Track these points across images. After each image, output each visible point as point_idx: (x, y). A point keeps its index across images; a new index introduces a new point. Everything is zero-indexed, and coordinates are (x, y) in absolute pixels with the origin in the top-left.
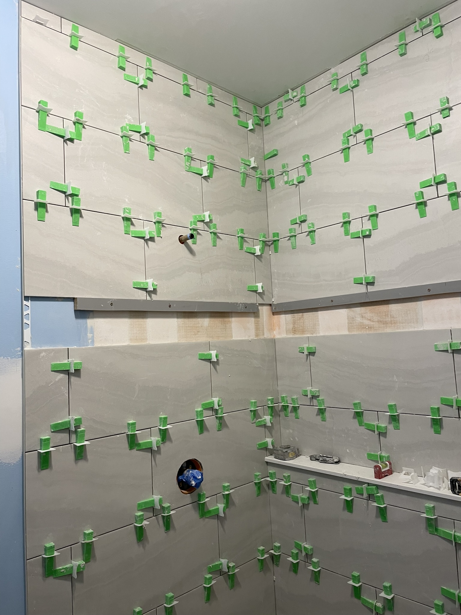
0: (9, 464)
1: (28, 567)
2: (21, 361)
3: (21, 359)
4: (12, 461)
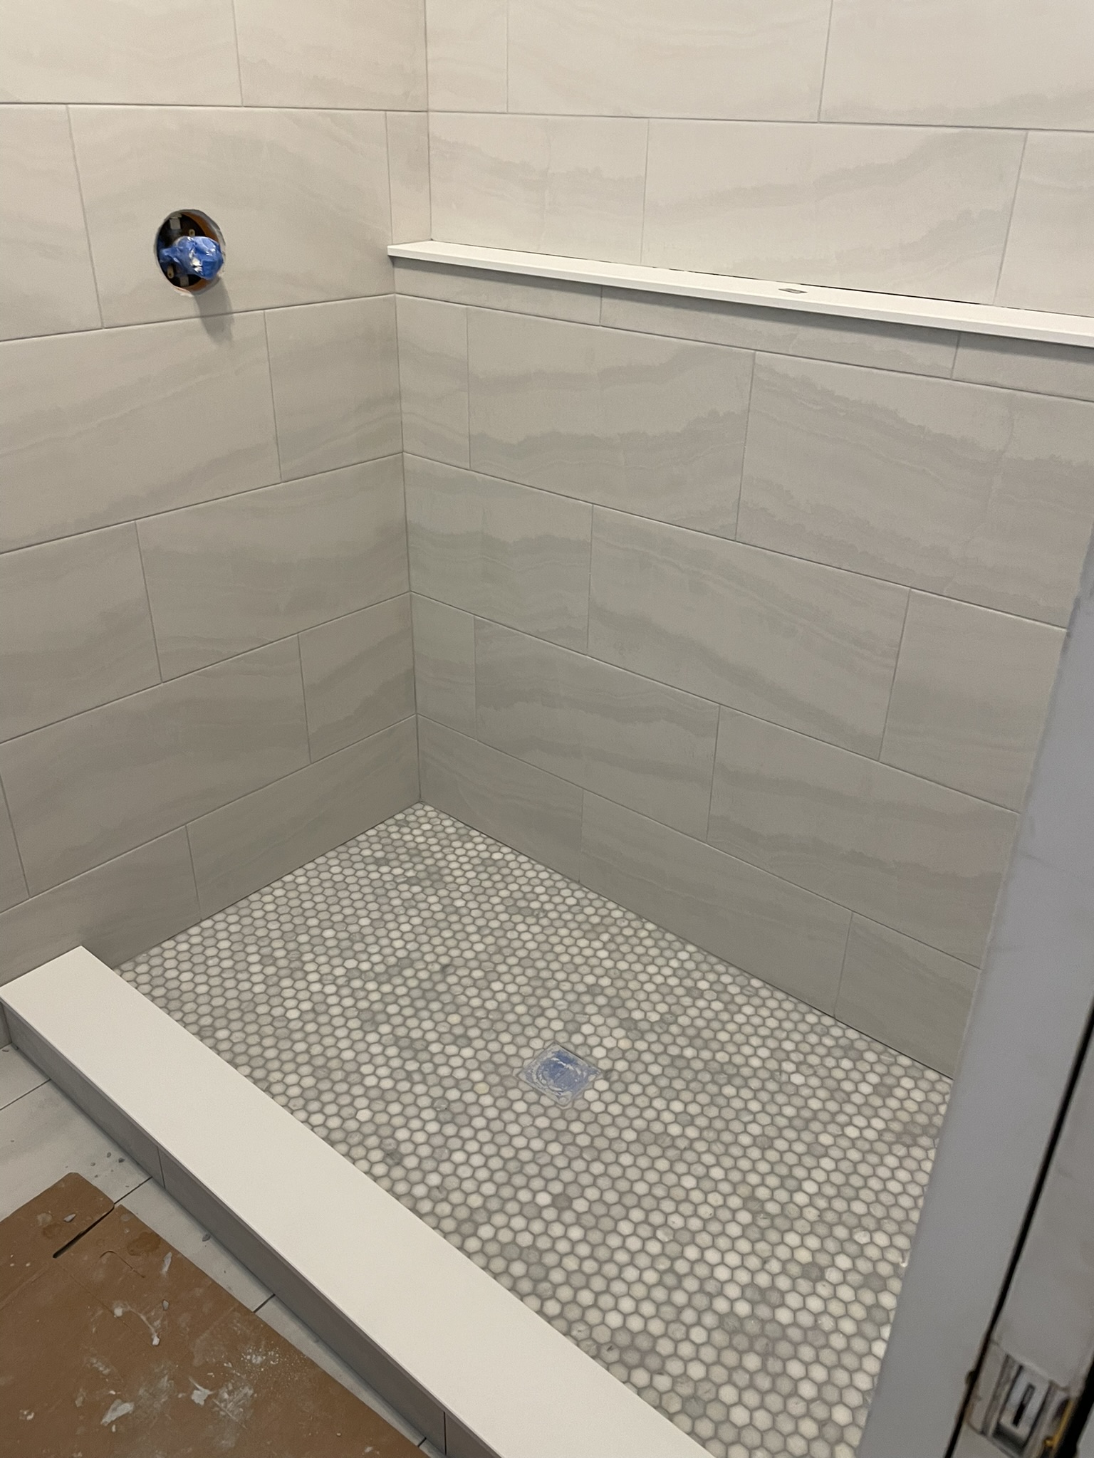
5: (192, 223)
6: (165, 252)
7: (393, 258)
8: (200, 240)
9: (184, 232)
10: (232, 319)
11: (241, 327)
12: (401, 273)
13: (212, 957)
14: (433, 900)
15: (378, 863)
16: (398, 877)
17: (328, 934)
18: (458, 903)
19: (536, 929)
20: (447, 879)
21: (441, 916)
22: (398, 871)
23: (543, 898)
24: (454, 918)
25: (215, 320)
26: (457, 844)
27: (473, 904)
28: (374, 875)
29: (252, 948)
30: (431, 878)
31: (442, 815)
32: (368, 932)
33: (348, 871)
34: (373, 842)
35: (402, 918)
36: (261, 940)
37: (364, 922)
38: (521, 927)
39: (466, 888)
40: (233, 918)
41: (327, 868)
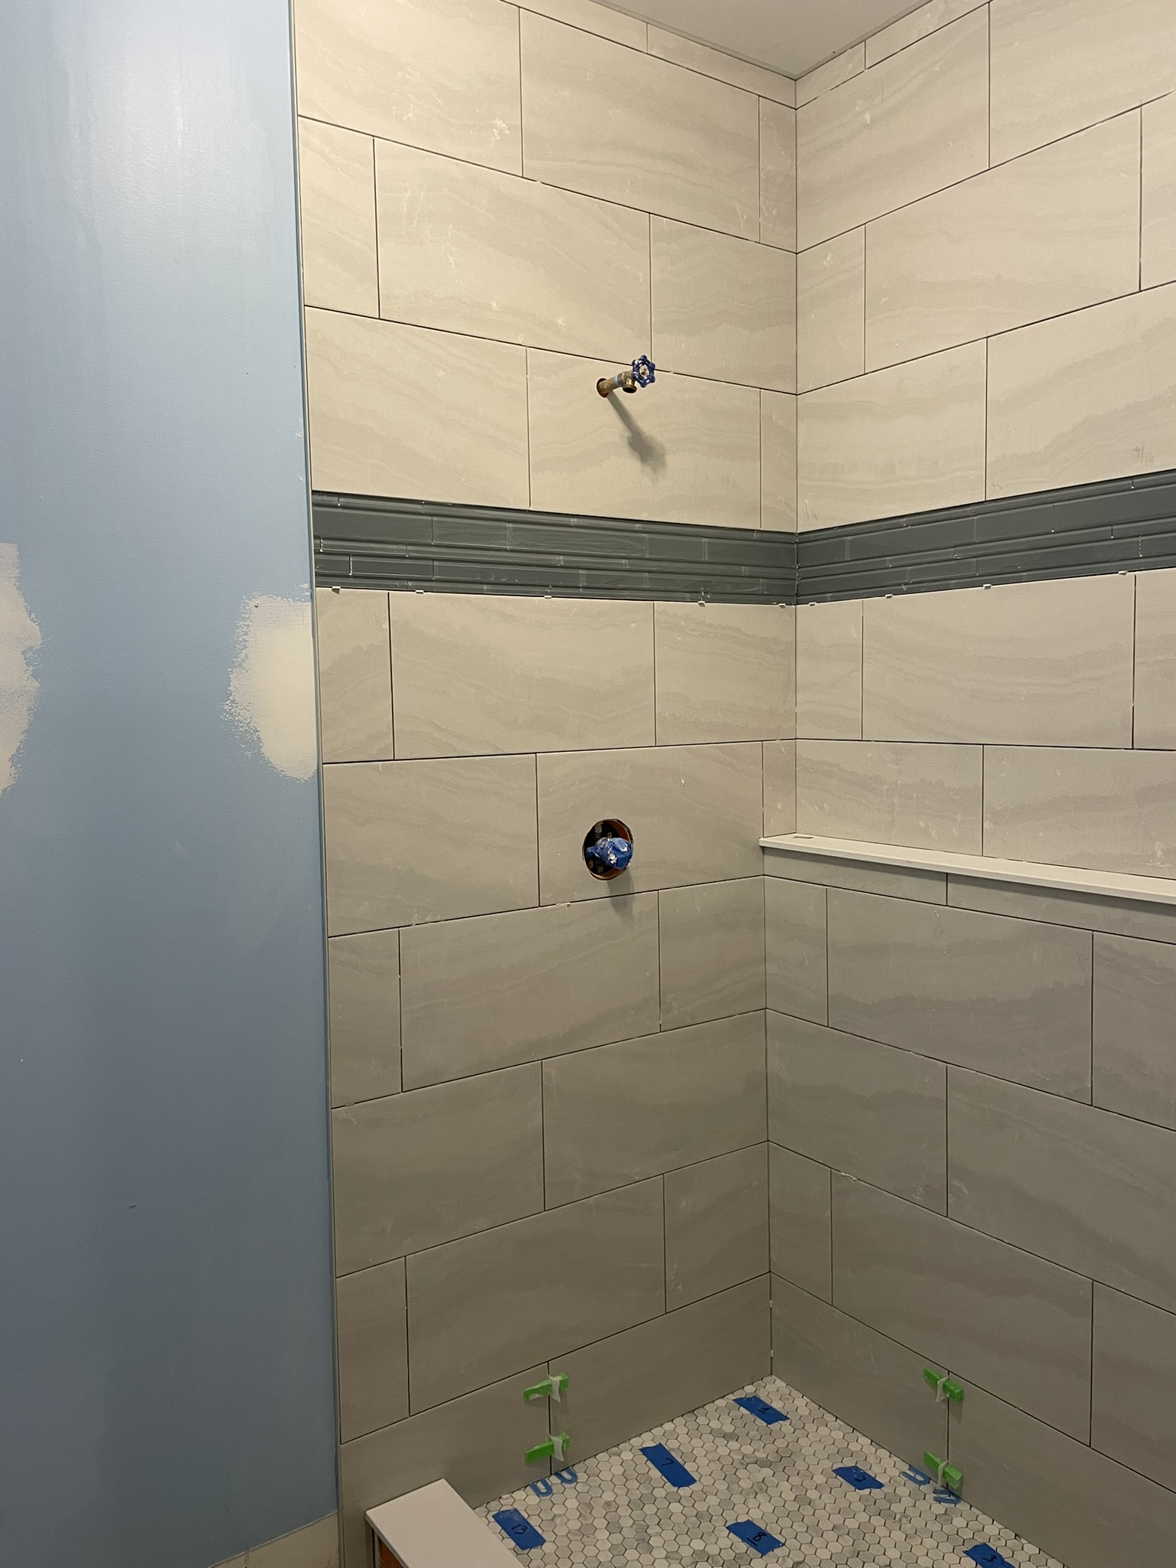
0: (297, 779)
1: (331, 950)
2: (310, 607)
3: (310, 604)
4: (302, 776)
5: (612, 828)
6: (590, 850)
7: (763, 848)
8: (616, 840)
9: (604, 835)
10: (634, 897)
11: (640, 904)
12: (769, 859)
13: (560, 1516)
14: (785, 1486)
15: (727, 1437)
16: (748, 1456)
17: (675, 1507)
18: (813, 1494)
19: (899, 1536)
20: (801, 1466)
21: (792, 1506)
22: (748, 1449)
23: (907, 1501)
24: (807, 1511)
25: (621, 899)
26: (811, 1427)
27: (827, 1498)
28: (723, 1451)
29: (599, 1511)
30: (782, 1461)
31: (794, 1393)
32: (716, 1511)
33: (696, 1442)
34: (722, 1414)
35: (752, 1503)
36: (608, 1504)
37: (712, 1501)
38: (881, 1531)
39: (820, 1479)
40: (582, 1477)
41: (674, 1434)
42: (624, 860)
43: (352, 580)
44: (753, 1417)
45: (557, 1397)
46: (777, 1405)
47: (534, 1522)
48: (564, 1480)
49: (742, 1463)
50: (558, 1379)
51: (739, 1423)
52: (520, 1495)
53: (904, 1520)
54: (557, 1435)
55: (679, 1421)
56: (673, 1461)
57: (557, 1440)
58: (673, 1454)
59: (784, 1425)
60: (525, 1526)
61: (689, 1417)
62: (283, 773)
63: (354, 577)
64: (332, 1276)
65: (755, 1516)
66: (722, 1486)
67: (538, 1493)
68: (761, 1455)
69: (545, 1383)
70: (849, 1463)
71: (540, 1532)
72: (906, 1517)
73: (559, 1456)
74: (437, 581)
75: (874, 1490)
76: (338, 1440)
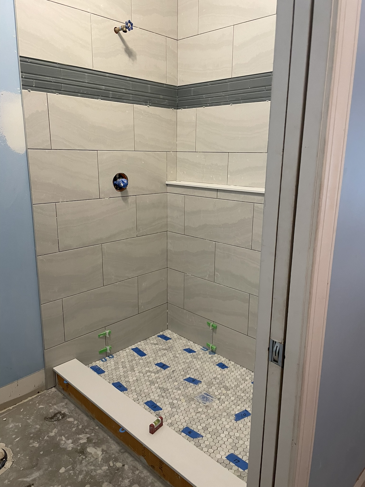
0: (19, 153)
1: (34, 208)
2: (21, 96)
3: (20, 95)
4: (21, 153)
5: (121, 176)
6: (115, 182)
7: (167, 184)
8: (123, 179)
9: (119, 178)
10: (129, 197)
11: (130, 199)
12: (168, 188)
13: (109, 366)
14: (170, 354)
15: (155, 344)
16: (161, 348)
17: (141, 361)
18: (178, 355)
19: (199, 362)
20: (174, 349)
21: (172, 358)
22: (161, 347)
23: (202, 355)
24: (176, 359)
25: (125, 197)
26: (177, 340)
27: (182, 356)
28: (154, 347)
29: (120, 364)
30: (170, 349)
31: (173, 333)
32: (152, 361)
33: (147, 346)
34: (154, 339)
35: (162, 358)
36: (122, 362)
37: (151, 359)
38: (195, 362)
39: (180, 352)
40: (115, 356)
41: (141, 345)
42: (126, 185)
43: (34, 88)
44: (162, 339)
45: (108, 336)
46: (169, 336)
47: (102, 368)
48: (110, 358)
49: (159, 350)
50: (108, 331)
51: (158, 341)
52: (98, 362)
53: (201, 359)
54: (108, 346)
55: (142, 342)
56: (140, 351)
57: (108, 348)
58: (140, 349)
59: (171, 341)
60: (99, 369)
61: (145, 341)
62: (15, 151)
63: (35, 87)
64: (40, 304)
65: (162, 361)
66: (154, 355)
67: (103, 361)
68: (164, 348)
69: (105, 333)
70: (187, 348)
71: (104, 370)
72: (202, 358)
73: (109, 351)
74: (63, 91)
75: (193, 353)
76: (44, 349)
